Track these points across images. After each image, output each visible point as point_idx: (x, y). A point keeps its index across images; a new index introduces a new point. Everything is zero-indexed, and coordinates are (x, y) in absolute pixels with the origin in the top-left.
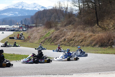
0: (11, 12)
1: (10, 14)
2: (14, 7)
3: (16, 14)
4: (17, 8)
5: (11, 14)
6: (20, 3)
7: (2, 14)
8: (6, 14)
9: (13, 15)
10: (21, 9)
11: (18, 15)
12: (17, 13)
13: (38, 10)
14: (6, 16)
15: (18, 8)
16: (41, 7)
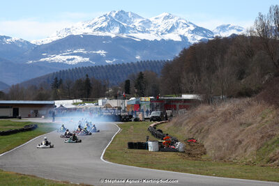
0: (81, 51)
1: (74, 59)
2: (90, 31)
3: (99, 57)
4: (101, 34)
5: (79, 59)
6: (114, 15)
7: (48, 59)
8: (59, 58)
9: (87, 59)
10: (118, 39)
11: (107, 62)
12: (102, 52)
13: (179, 39)
14: (62, 64)
15: (107, 34)
16: (192, 28)
